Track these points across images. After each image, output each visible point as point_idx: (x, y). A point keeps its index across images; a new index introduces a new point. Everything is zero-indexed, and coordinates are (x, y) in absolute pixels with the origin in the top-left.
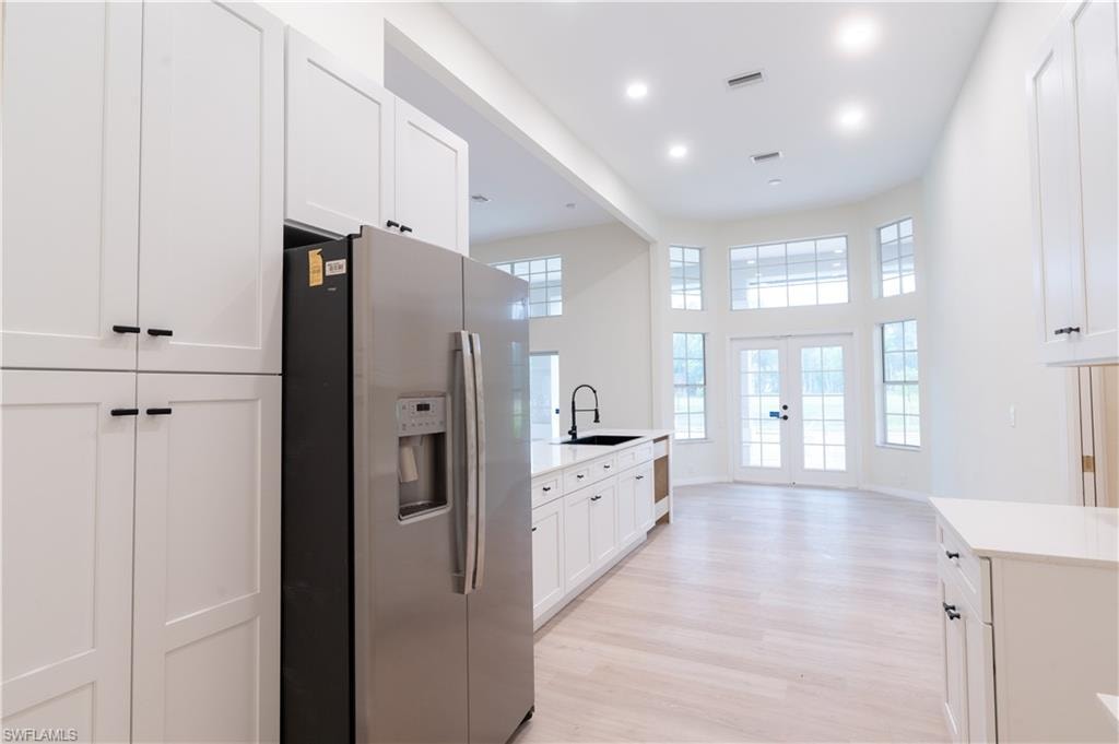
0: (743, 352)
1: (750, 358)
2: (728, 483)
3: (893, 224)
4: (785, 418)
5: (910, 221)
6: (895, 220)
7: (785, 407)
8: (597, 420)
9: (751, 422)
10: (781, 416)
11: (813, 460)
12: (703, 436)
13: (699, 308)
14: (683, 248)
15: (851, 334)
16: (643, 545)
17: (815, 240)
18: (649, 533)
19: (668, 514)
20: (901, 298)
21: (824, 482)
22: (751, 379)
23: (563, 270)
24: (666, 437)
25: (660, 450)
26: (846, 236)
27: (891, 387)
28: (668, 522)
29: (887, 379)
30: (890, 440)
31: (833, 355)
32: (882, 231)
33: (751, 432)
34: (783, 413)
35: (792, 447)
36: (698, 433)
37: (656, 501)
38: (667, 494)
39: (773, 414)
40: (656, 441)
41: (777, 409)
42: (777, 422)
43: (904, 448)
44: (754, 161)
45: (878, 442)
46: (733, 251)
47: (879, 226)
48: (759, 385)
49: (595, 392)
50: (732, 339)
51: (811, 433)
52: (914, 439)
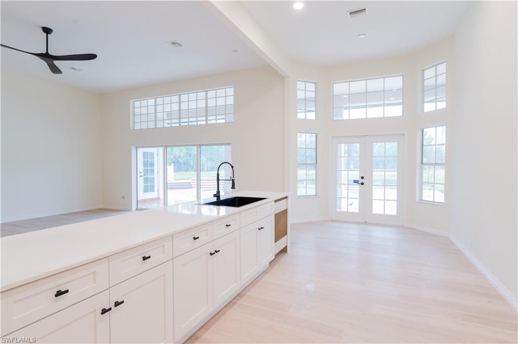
0: (339, 145)
1: (343, 148)
2: (328, 221)
3: (433, 67)
4: (362, 184)
5: (445, 63)
6: (434, 64)
7: (362, 178)
8: (233, 187)
9: (343, 185)
10: (360, 183)
11: (377, 208)
12: (314, 194)
13: (314, 119)
14: (305, 82)
15: (404, 134)
16: (265, 272)
17: (384, 78)
18: (270, 263)
19: (286, 246)
20: (436, 112)
21: (383, 221)
22: (343, 161)
23: (235, 95)
24: (286, 198)
25: (281, 206)
26: (403, 76)
27: (427, 166)
28: (286, 252)
29: (424, 162)
30: (424, 198)
31: (392, 147)
32: (425, 71)
33: (343, 191)
34: (361, 181)
35: (366, 200)
36: (312, 192)
37: (276, 242)
38: (286, 234)
39: (355, 181)
40: (276, 201)
41: (358, 178)
42: (357, 187)
43: (433, 203)
44: (349, 14)
45: (417, 199)
46: (334, 85)
47: (424, 69)
48: (348, 165)
49: (232, 167)
50: (333, 137)
51: (377, 193)
52: (440, 198)
